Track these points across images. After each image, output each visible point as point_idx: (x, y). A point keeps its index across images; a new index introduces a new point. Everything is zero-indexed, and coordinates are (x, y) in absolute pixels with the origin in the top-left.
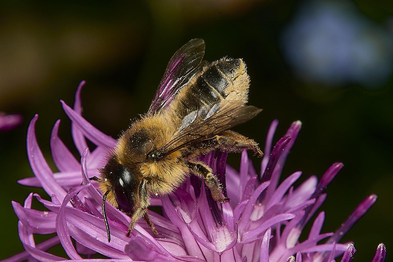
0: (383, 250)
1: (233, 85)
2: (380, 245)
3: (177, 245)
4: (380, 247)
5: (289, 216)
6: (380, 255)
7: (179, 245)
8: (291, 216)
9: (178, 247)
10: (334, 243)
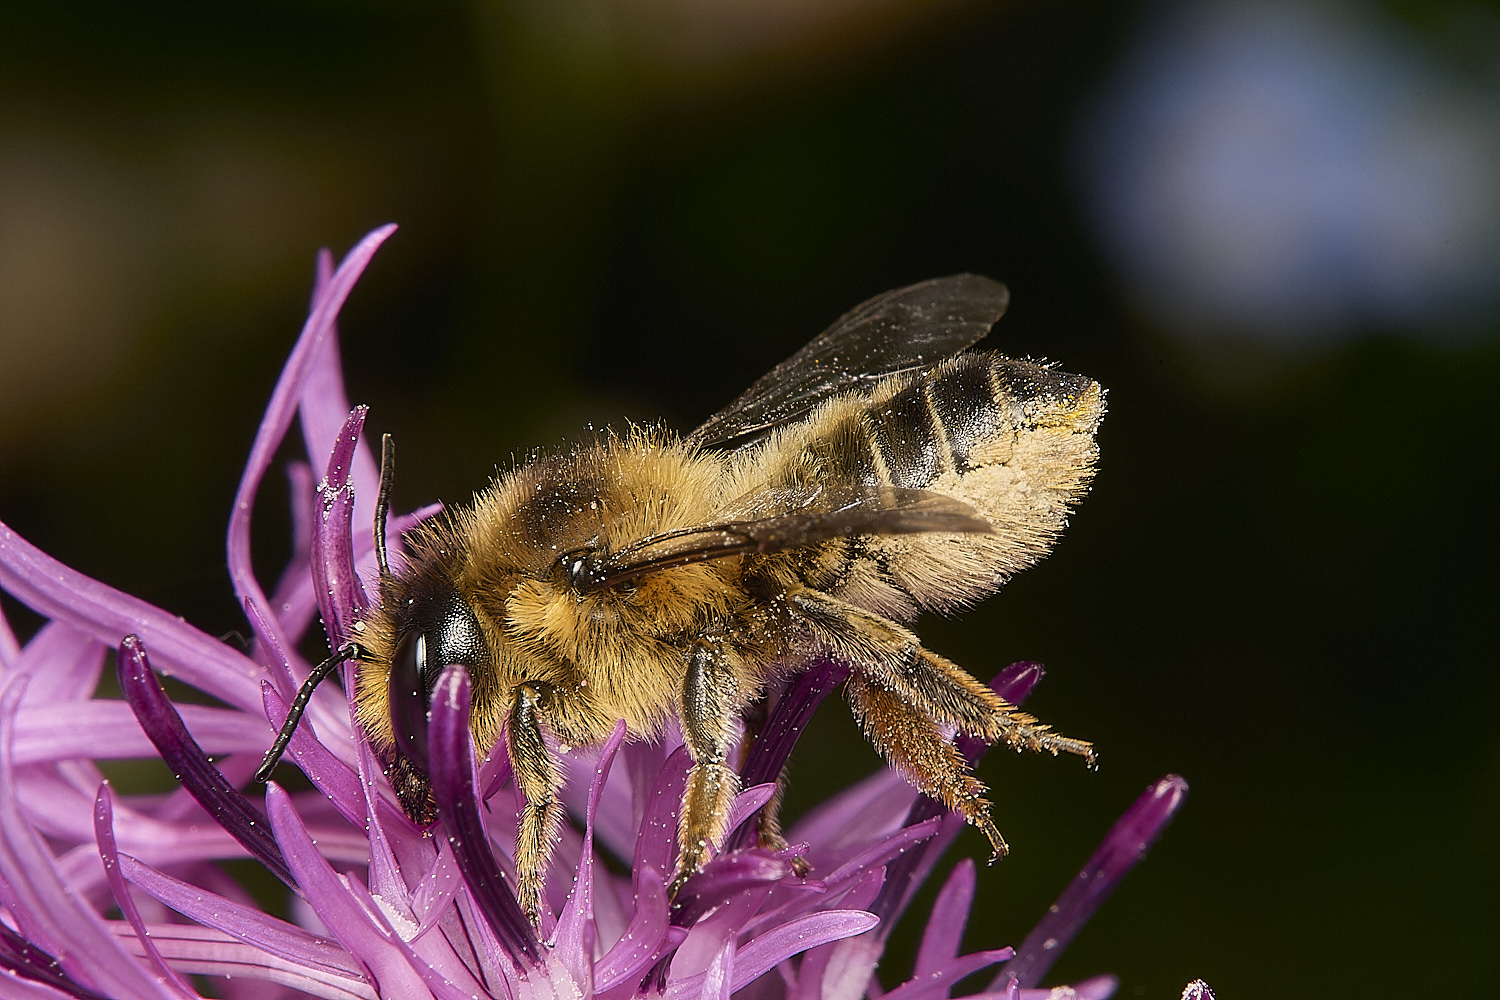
1: (1014, 445)
2: (1191, 987)
5: (848, 923)
10: (1014, 987)
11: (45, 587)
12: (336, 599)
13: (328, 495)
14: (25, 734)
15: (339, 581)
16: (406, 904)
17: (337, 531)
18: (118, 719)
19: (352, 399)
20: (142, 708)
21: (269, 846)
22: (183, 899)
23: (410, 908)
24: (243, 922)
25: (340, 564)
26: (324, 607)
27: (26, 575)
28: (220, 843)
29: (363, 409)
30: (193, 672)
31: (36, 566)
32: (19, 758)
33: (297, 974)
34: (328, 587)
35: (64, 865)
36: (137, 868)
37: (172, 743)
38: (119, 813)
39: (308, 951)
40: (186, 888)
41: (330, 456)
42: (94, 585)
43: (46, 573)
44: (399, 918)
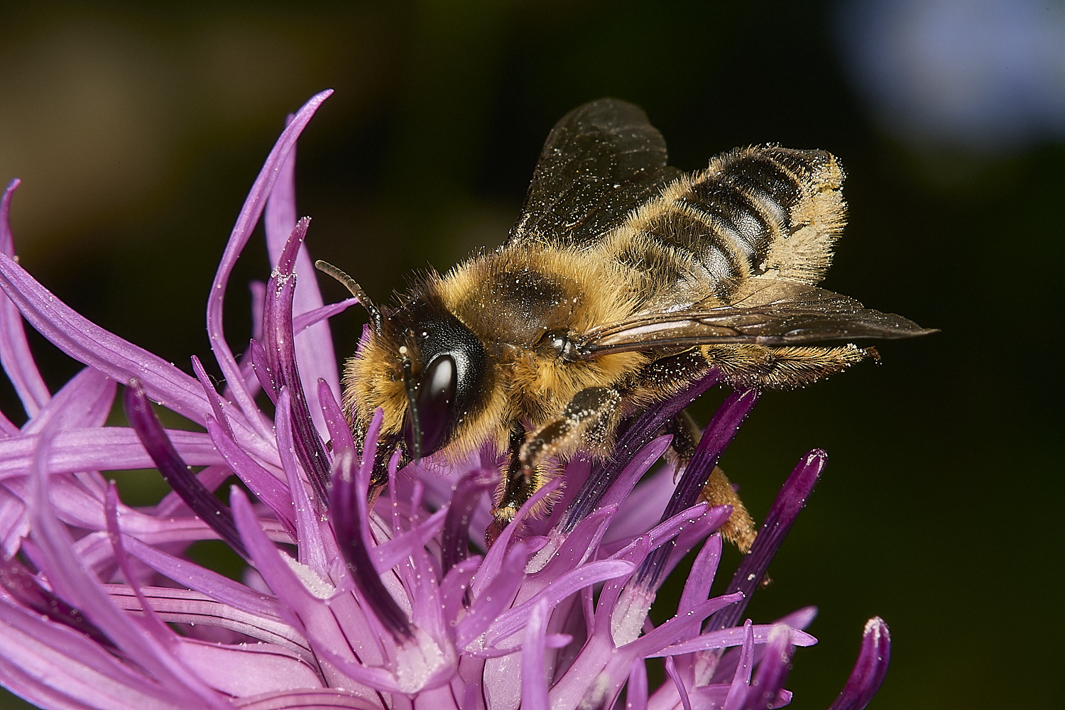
0: (882, 639)
2: (871, 622)
3: (295, 661)
4: (873, 630)
5: (615, 568)
6: (875, 653)
7: (301, 662)
8: (622, 566)
9: (297, 667)
10: (749, 625)
11: (76, 337)
12: (282, 354)
13: (280, 280)
14: (59, 451)
15: (284, 342)
16: (326, 572)
17: (284, 306)
18: (126, 441)
19: (300, 211)
20: (142, 429)
21: (230, 530)
22: (168, 566)
23: (329, 574)
24: (210, 583)
25: (286, 330)
26: (272, 359)
27: (63, 328)
28: (197, 529)
29: (307, 220)
30: (179, 403)
31: (70, 321)
32: (55, 469)
33: (241, 622)
34: (277, 345)
35: (80, 546)
36: (135, 543)
37: (163, 455)
38: (121, 509)
39: (255, 604)
40: (170, 558)
41: (282, 253)
42: (112, 336)
43: (77, 327)
44: (321, 582)
